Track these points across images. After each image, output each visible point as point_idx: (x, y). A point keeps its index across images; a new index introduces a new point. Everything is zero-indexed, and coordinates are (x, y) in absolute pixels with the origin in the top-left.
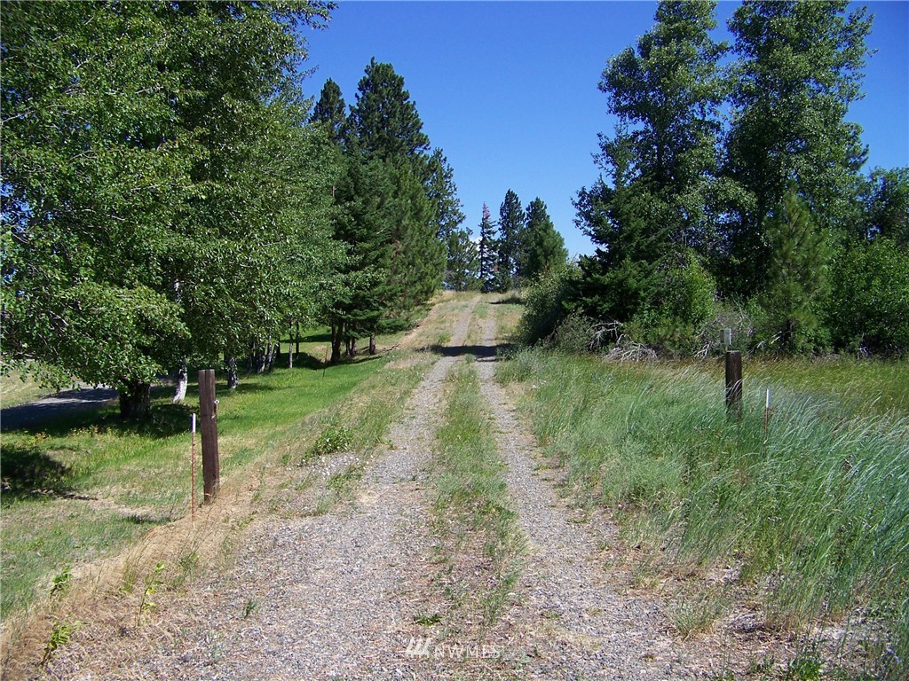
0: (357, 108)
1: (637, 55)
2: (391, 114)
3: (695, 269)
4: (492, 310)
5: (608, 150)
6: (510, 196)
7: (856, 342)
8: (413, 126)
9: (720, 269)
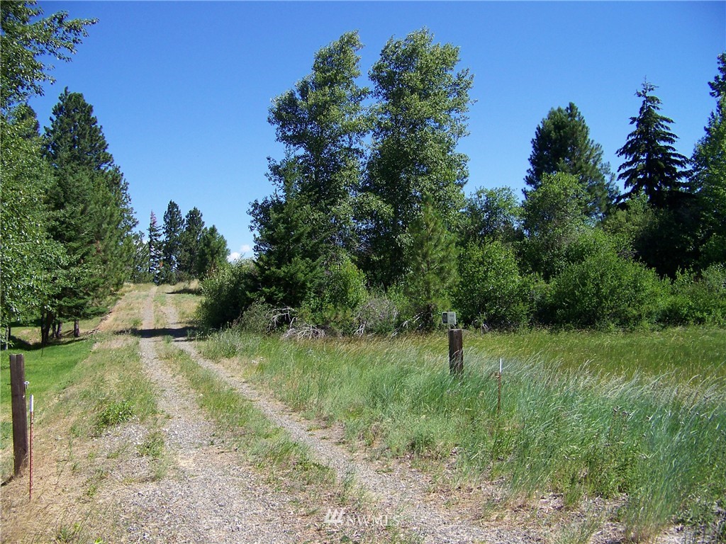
0: (52, 129)
1: (297, 96)
2: (82, 136)
3: (347, 265)
4: (170, 298)
5: (275, 170)
6: (172, 206)
7: (481, 319)
8: (100, 147)
9: (364, 264)
